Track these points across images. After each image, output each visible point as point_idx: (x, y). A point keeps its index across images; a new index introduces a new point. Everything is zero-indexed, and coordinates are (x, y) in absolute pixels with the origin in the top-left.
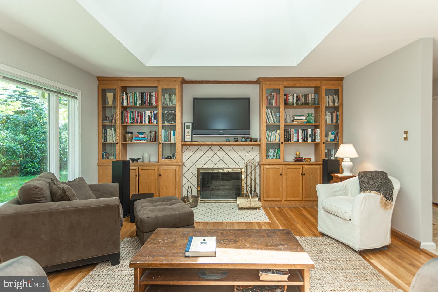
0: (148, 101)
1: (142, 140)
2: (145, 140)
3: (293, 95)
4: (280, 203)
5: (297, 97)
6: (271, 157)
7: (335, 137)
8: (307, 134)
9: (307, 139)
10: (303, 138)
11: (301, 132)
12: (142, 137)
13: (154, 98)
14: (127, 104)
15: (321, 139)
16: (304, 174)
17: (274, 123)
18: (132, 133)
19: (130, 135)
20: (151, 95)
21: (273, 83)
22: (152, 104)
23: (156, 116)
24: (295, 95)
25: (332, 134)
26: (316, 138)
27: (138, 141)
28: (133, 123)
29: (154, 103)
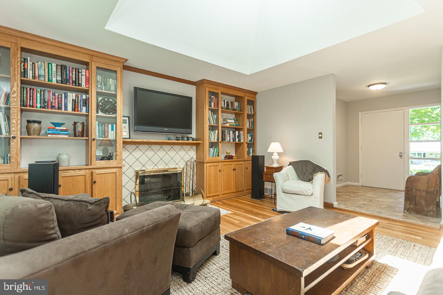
0: (74, 79)
1: (61, 134)
2: (66, 134)
3: (224, 100)
4: (218, 197)
5: (227, 102)
6: (212, 156)
7: (252, 138)
8: (235, 135)
9: (236, 140)
10: (233, 138)
11: (232, 133)
12: (62, 130)
13: (84, 78)
14: (34, 77)
15: (244, 140)
16: (235, 169)
17: (214, 124)
18: (39, 122)
19: (36, 125)
20: (79, 72)
21: (214, 87)
22: (80, 85)
23: (86, 103)
24: (226, 101)
25: (250, 136)
26: (241, 139)
27: (53, 136)
28: (43, 108)
29: (83, 84)
